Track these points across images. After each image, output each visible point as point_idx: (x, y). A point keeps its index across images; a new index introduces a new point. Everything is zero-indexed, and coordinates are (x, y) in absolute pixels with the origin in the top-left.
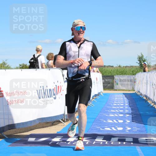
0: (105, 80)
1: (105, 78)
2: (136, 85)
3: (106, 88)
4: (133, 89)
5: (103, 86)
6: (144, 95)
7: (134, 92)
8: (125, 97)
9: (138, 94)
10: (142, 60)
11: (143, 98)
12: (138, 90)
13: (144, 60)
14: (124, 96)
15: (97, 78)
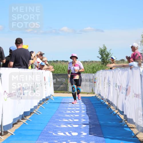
0: (57, 80)
1: (56, 77)
3: (58, 91)
4: (93, 91)
6: (106, 99)
7: (94, 95)
9: (98, 97)
10: (105, 53)
11: (104, 103)
12: (99, 93)
13: (107, 53)
15: (45, 78)
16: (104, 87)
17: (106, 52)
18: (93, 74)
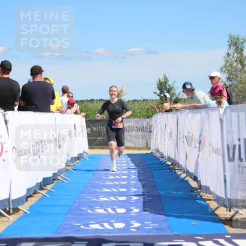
0: (92, 129)
1: (90, 124)
2: (152, 138)
3: (95, 145)
4: (147, 144)
5: (89, 140)
6: (168, 157)
7: (149, 152)
8: (130, 161)
9: (156, 154)
10: (166, 88)
11: (165, 163)
12: (157, 148)
14: (129, 159)
15: (75, 126)
16: (165, 139)
17: (167, 86)
18: (148, 119)
